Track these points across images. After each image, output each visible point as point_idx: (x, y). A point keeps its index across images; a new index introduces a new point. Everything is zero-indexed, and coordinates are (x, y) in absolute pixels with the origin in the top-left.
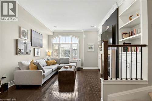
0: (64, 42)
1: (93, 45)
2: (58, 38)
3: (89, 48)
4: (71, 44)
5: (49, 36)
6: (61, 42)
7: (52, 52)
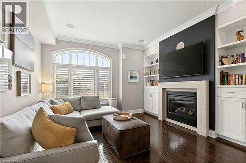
0: (81, 63)
1: (137, 72)
2: (68, 54)
3: (132, 77)
4: (97, 69)
5: (43, 45)
6: (74, 63)
7: (53, 84)
